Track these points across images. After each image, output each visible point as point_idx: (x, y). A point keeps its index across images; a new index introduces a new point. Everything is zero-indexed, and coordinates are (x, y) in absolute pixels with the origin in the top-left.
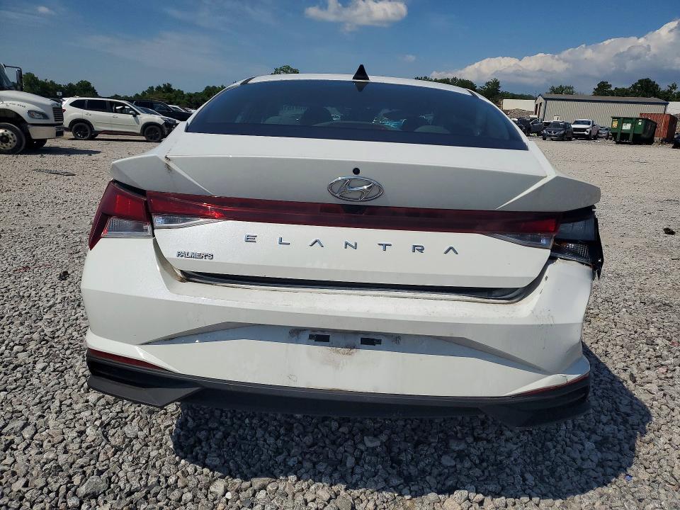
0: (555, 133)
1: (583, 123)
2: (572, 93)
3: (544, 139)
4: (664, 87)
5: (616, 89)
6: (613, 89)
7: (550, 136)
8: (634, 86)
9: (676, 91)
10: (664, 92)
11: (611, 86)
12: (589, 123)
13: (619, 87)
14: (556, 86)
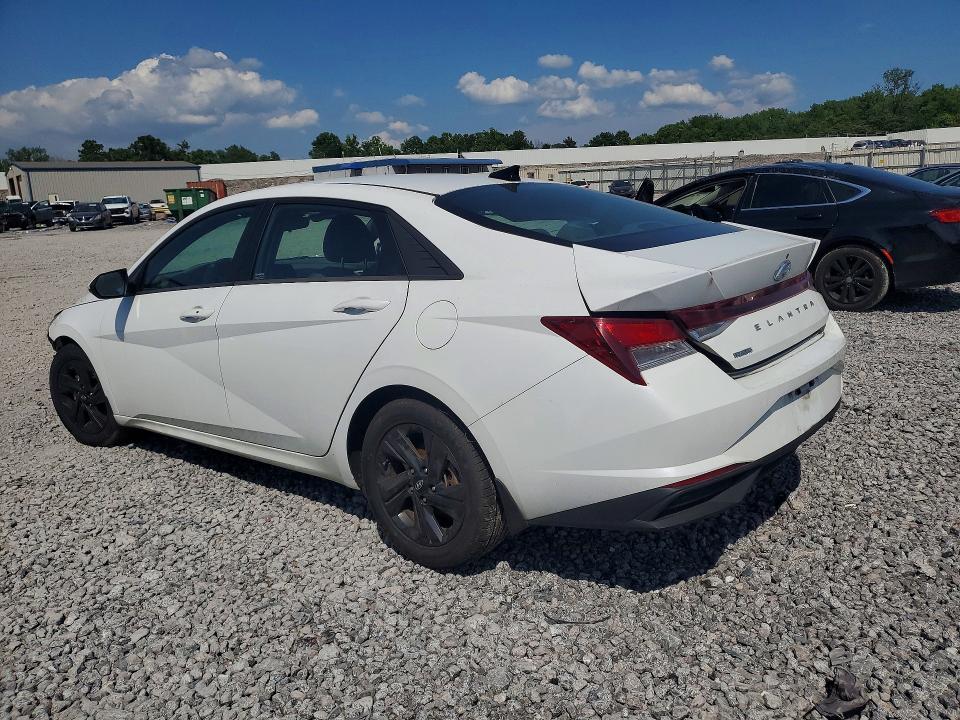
0: (87, 219)
1: (116, 201)
2: (46, 159)
3: (73, 230)
4: (173, 145)
5: (110, 149)
6: (106, 149)
7: (79, 224)
8: (134, 146)
9: (190, 151)
10: (175, 152)
11: (101, 146)
12: (124, 201)
13: (115, 147)
14: (17, 148)
